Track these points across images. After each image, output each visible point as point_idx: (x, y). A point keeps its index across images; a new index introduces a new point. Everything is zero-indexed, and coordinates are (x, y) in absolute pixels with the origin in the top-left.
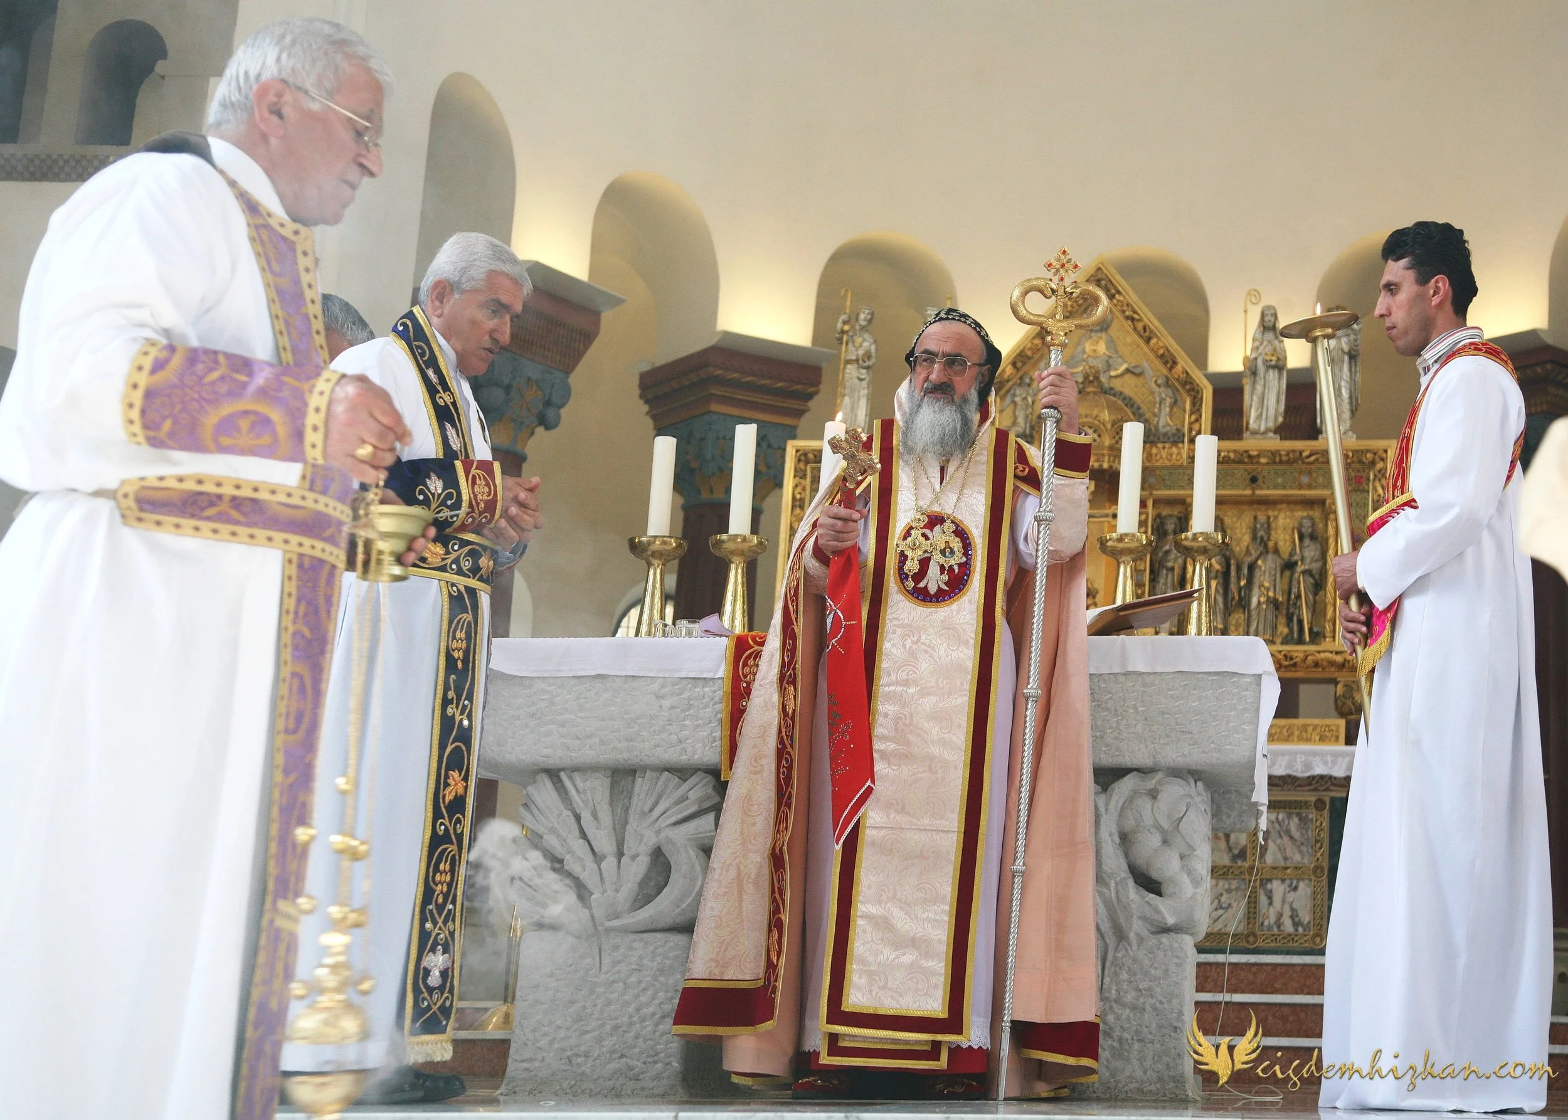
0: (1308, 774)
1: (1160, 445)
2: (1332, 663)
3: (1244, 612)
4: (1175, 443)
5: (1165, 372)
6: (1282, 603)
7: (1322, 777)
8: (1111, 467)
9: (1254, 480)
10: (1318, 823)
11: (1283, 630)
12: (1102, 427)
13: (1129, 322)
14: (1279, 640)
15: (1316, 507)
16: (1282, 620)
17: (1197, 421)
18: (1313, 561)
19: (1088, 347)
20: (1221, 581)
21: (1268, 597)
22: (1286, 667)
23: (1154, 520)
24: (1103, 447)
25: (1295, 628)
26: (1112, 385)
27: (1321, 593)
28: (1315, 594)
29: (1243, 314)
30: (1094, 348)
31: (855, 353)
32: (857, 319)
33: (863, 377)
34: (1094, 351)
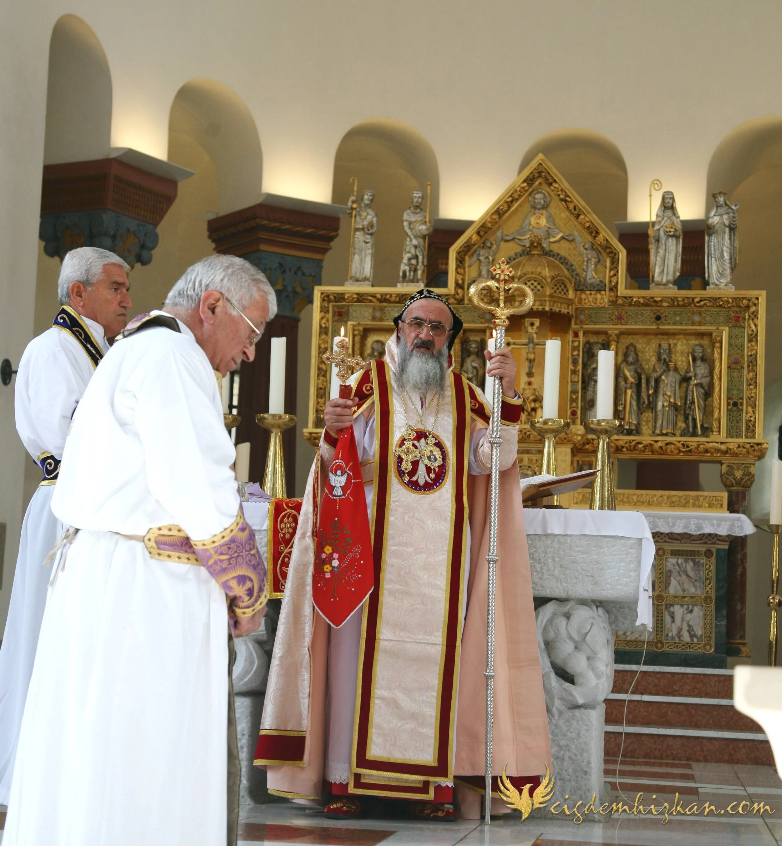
0: (699, 533)
1: (588, 292)
2: (718, 450)
3: (652, 412)
4: (599, 291)
5: (591, 239)
6: (680, 406)
7: (710, 535)
8: (551, 309)
9: (658, 318)
10: (708, 567)
11: (683, 425)
12: (544, 280)
13: (563, 203)
14: (678, 432)
15: (705, 337)
16: (681, 418)
17: (615, 275)
18: (703, 377)
19: (533, 220)
20: (635, 390)
21: (670, 402)
22: (683, 452)
23: (584, 345)
24: (545, 296)
25: (691, 424)
26: (551, 248)
27: (710, 399)
28: (705, 400)
29: (649, 197)
30: (537, 221)
31: (362, 223)
32: (362, 199)
33: (368, 241)
34: (538, 223)
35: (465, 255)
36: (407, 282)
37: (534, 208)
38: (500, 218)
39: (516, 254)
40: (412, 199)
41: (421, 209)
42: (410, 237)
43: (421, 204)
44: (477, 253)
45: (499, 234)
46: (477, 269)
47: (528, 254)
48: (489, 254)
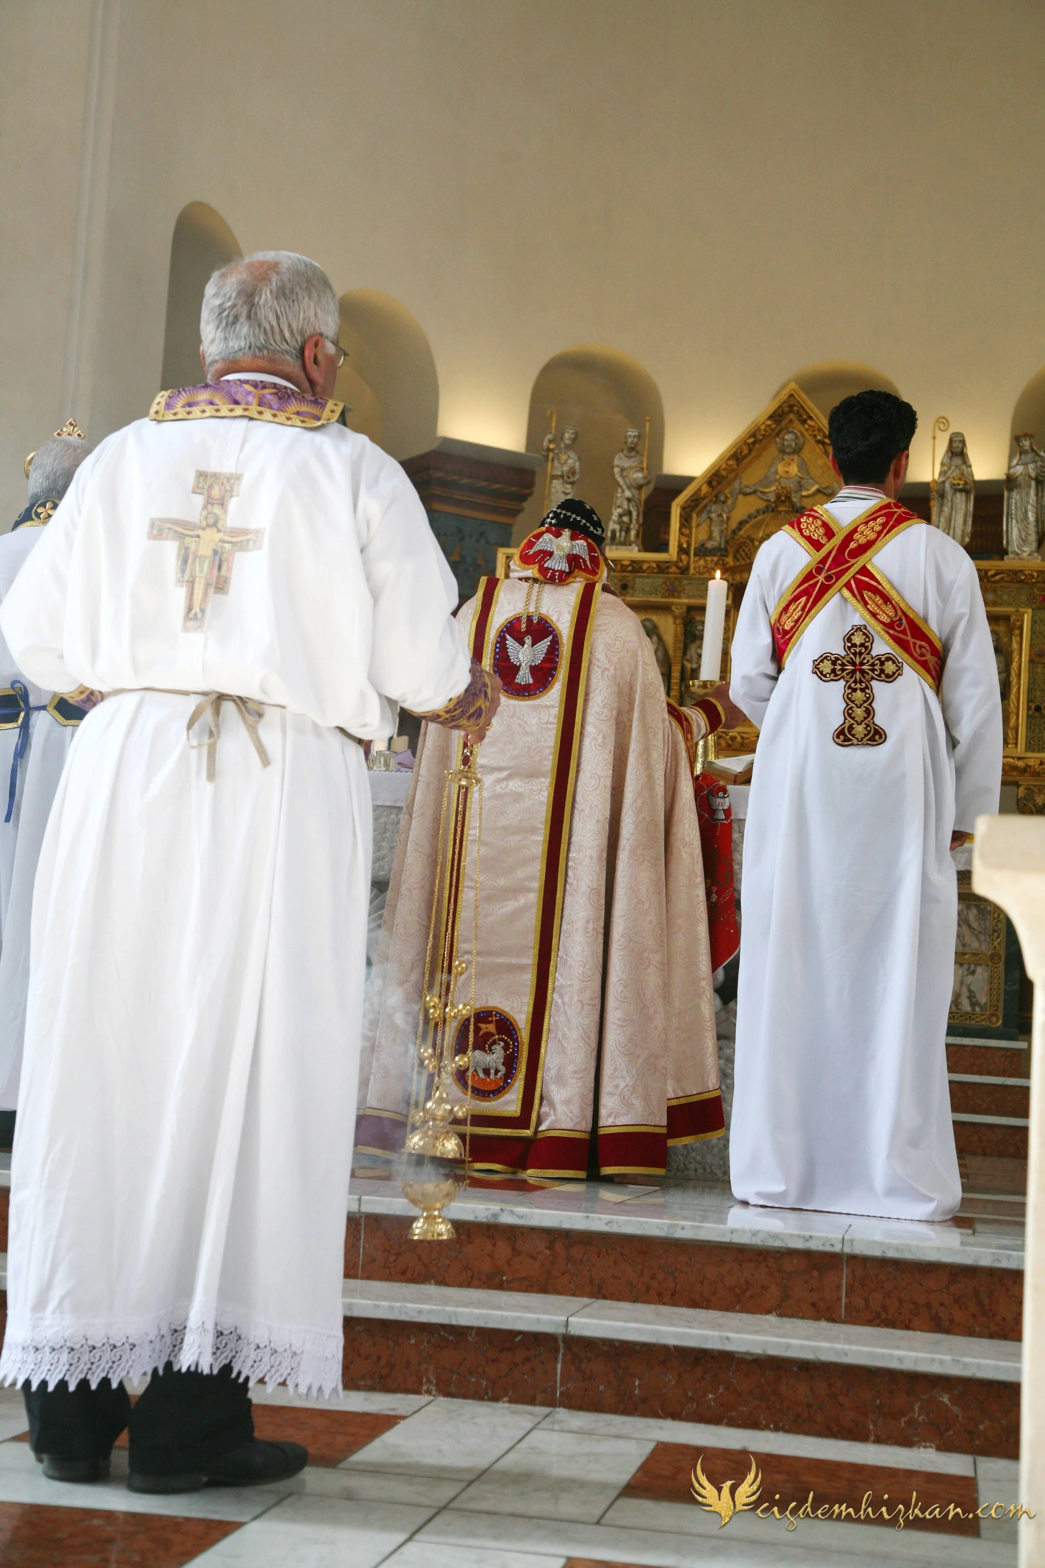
2: (1014, 768)
13: (820, 446)
15: (1001, 622)
19: (781, 468)
29: (932, 440)
30: (787, 469)
31: (560, 469)
32: (562, 439)
33: (568, 491)
34: (787, 472)
35: (692, 511)
36: (617, 545)
37: (782, 451)
38: (738, 465)
39: (758, 511)
40: (626, 438)
41: (637, 452)
42: (621, 487)
43: (636, 444)
44: (708, 508)
45: (736, 484)
46: (707, 528)
47: (773, 511)
48: (723, 511)
